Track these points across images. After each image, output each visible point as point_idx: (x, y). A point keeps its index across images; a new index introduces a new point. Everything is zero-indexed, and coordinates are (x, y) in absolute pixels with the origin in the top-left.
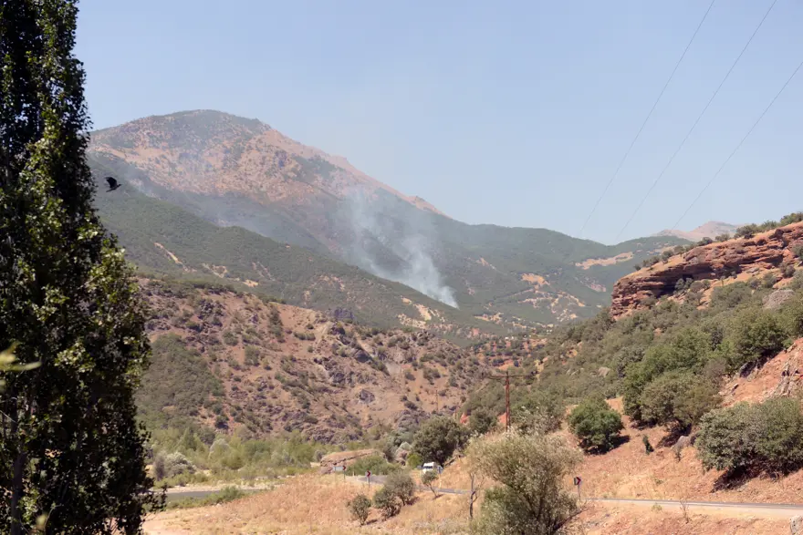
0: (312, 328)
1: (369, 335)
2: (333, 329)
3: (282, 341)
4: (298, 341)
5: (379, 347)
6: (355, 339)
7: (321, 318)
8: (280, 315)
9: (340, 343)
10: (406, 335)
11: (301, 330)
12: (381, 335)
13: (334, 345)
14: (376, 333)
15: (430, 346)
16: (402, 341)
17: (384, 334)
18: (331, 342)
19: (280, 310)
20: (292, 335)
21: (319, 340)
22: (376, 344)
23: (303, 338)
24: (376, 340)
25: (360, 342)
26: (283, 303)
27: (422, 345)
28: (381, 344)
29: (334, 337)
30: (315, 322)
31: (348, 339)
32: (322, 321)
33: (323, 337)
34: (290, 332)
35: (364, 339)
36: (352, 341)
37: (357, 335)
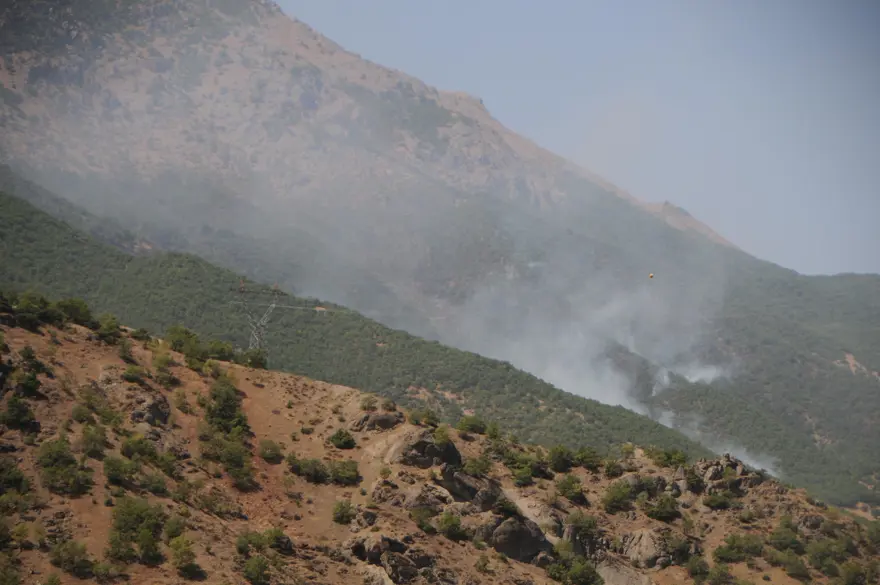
0: (349, 444)
1: (540, 471)
2: (421, 446)
3: (246, 487)
4: (300, 485)
5: (574, 511)
6: (495, 484)
7: (380, 412)
8: (245, 402)
9: (445, 493)
10: (667, 475)
11: (314, 450)
12: (581, 473)
13: (421, 498)
14: (564, 464)
15: (748, 508)
16: (652, 494)
17: (593, 468)
18: (413, 492)
19: (242, 386)
20: (284, 466)
21: (372, 483)
22: (565, 502)
23: (317, 477)
24: (565, 489)
25: (510, 492)
26: (258, 363)
27: (723, 506)
28: (580, 500)
29: (424, 473)
30: (359, 427)
31: (470, 482)
32: (386, 424)
33: (385, 473)
34: (274, 459)
35: (524, 484)
36: (483, 487)
37: (500, 469)
